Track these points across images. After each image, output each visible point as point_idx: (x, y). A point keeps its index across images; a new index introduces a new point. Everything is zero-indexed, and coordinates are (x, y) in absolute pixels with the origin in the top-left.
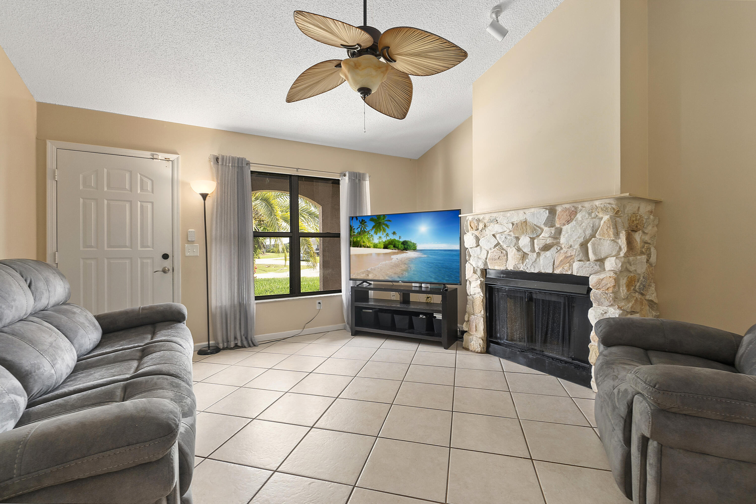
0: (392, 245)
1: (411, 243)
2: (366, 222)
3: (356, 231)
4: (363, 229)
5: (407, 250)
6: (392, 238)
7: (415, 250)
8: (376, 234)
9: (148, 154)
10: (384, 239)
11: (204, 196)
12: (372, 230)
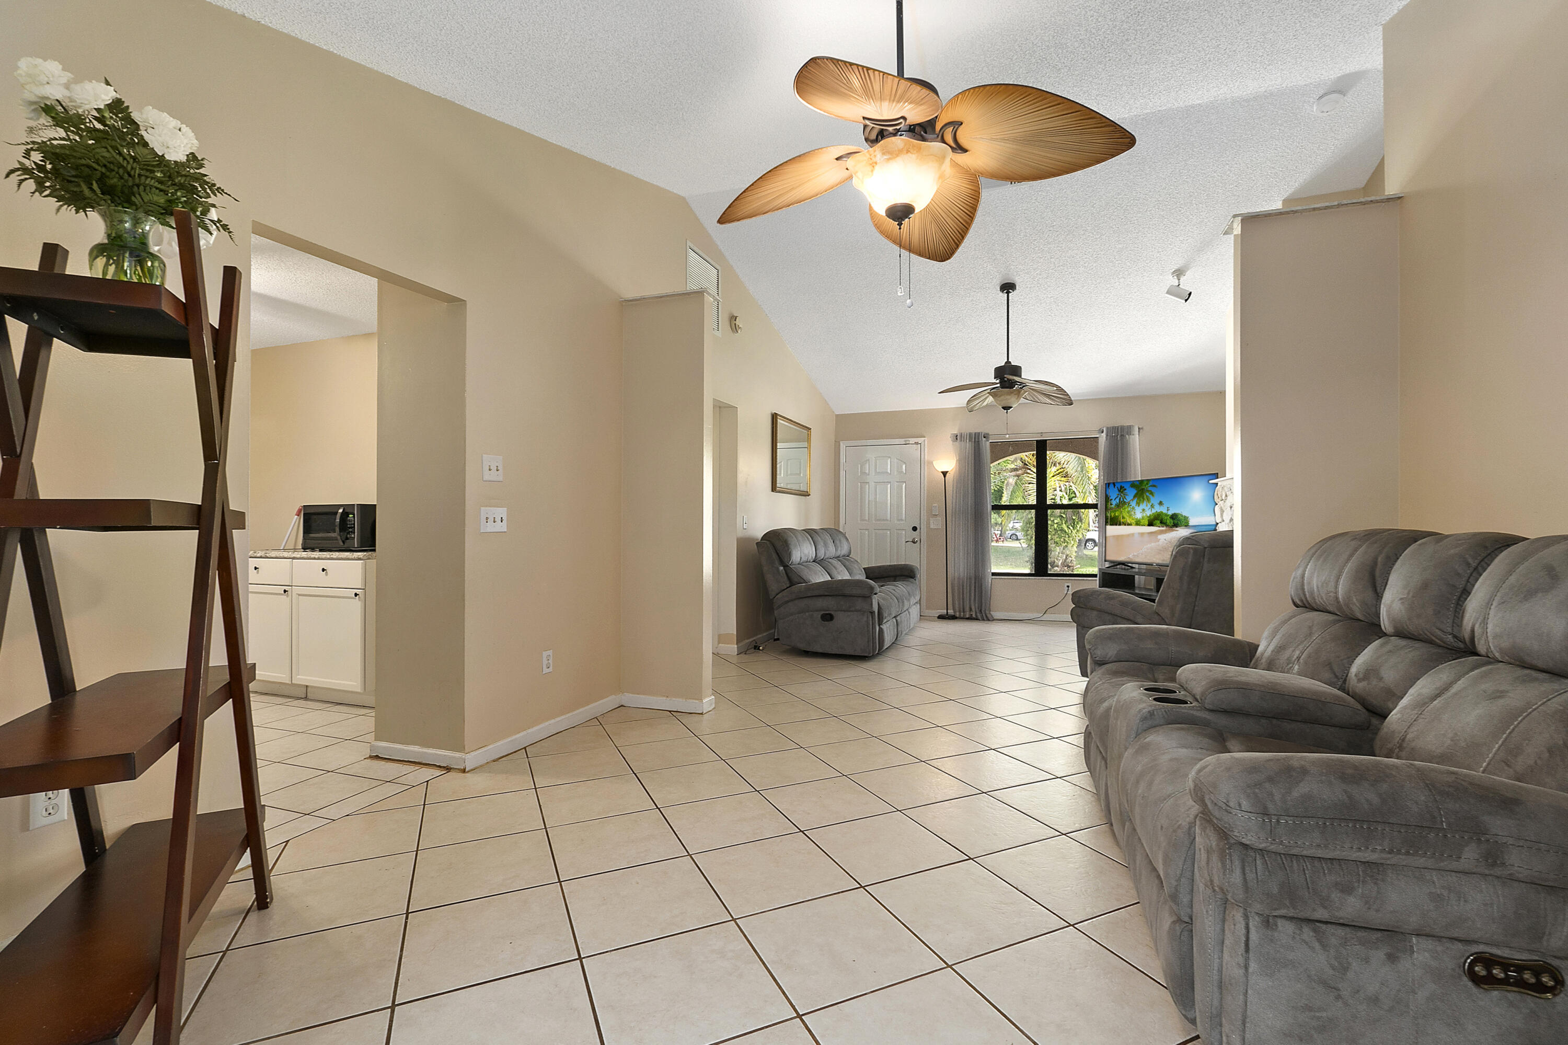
0: (1158, 520)
1: (1182, 516)
2: (1125, 489)
3: (1114, 503)
4: (1122, 500)
5: (1177, 527)
6: (1159, 511)
7: (1187, 526)
8: (1139, 506)
9: (902, 441)
10: (1149, 513)
11: (945, 474)
12: (1133, 500)
